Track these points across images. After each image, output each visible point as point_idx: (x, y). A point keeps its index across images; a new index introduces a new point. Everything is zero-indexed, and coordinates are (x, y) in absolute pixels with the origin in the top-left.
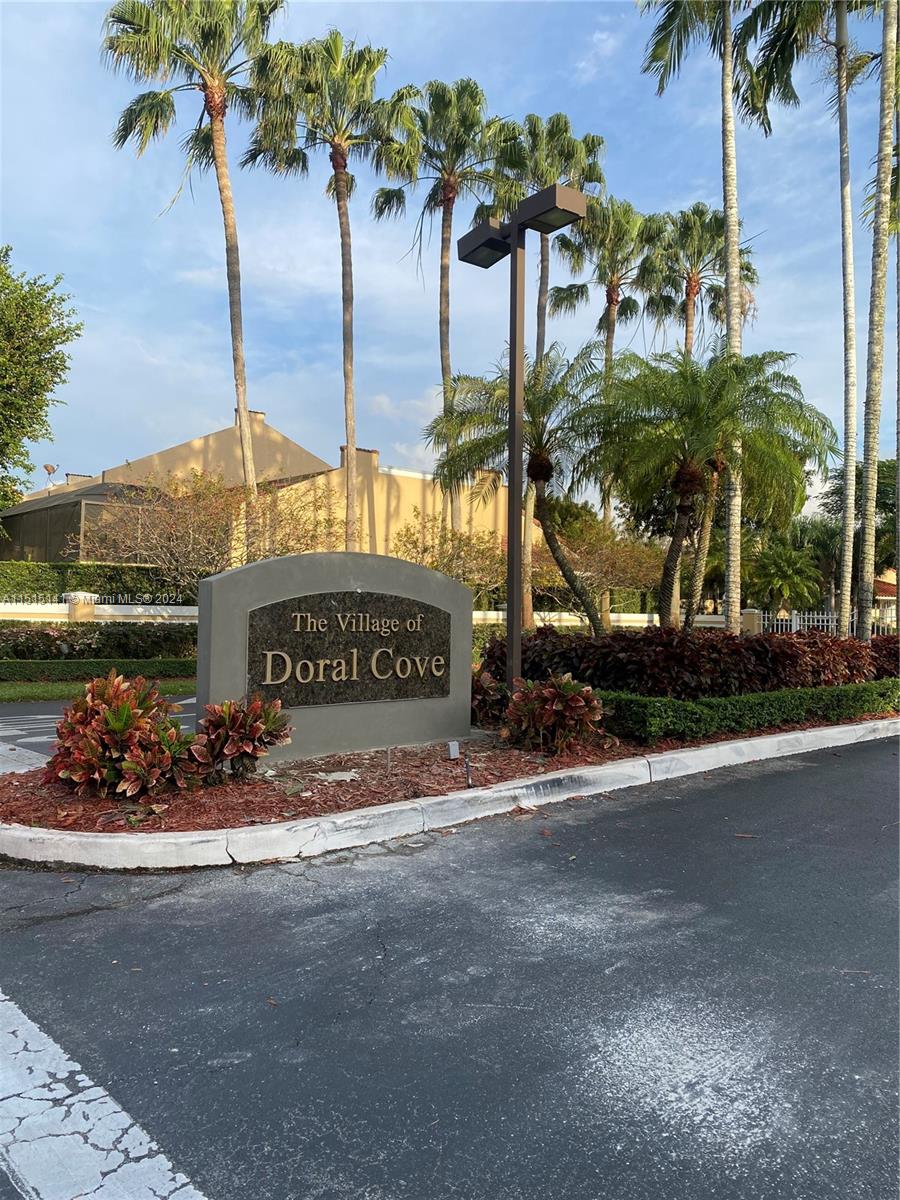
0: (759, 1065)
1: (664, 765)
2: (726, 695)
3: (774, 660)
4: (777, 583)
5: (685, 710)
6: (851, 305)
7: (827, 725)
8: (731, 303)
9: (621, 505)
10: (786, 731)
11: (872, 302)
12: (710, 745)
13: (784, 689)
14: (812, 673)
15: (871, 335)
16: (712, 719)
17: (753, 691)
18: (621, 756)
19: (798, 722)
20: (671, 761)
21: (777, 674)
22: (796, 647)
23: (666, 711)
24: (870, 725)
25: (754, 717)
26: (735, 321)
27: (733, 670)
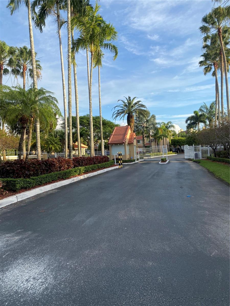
0: (45, 268)
1: (21, 196)
2: (37, 176)
3: (50, 166)
4: (51, 146)
5: (26, 181)
6: (64, 78)
7: (63, 180)
8: (34, 74)
9: (8, 126)
10: (53, 183)
11: (68, 78)
12: (33, 189)
13: (52, 172)
14: (59, 168)
15: (69, 86)
16: (34, 183)
17: (44, 174)
18: (8, 196)
19: (56, 180)
20: (23, 195)
21: (50, 169)
22: (55, 162)
23: (21, 182)
24: (73, 179)
25: (45, 180)
26: (35, 79)
27: (39, 169)
